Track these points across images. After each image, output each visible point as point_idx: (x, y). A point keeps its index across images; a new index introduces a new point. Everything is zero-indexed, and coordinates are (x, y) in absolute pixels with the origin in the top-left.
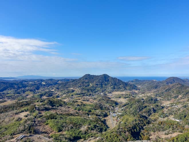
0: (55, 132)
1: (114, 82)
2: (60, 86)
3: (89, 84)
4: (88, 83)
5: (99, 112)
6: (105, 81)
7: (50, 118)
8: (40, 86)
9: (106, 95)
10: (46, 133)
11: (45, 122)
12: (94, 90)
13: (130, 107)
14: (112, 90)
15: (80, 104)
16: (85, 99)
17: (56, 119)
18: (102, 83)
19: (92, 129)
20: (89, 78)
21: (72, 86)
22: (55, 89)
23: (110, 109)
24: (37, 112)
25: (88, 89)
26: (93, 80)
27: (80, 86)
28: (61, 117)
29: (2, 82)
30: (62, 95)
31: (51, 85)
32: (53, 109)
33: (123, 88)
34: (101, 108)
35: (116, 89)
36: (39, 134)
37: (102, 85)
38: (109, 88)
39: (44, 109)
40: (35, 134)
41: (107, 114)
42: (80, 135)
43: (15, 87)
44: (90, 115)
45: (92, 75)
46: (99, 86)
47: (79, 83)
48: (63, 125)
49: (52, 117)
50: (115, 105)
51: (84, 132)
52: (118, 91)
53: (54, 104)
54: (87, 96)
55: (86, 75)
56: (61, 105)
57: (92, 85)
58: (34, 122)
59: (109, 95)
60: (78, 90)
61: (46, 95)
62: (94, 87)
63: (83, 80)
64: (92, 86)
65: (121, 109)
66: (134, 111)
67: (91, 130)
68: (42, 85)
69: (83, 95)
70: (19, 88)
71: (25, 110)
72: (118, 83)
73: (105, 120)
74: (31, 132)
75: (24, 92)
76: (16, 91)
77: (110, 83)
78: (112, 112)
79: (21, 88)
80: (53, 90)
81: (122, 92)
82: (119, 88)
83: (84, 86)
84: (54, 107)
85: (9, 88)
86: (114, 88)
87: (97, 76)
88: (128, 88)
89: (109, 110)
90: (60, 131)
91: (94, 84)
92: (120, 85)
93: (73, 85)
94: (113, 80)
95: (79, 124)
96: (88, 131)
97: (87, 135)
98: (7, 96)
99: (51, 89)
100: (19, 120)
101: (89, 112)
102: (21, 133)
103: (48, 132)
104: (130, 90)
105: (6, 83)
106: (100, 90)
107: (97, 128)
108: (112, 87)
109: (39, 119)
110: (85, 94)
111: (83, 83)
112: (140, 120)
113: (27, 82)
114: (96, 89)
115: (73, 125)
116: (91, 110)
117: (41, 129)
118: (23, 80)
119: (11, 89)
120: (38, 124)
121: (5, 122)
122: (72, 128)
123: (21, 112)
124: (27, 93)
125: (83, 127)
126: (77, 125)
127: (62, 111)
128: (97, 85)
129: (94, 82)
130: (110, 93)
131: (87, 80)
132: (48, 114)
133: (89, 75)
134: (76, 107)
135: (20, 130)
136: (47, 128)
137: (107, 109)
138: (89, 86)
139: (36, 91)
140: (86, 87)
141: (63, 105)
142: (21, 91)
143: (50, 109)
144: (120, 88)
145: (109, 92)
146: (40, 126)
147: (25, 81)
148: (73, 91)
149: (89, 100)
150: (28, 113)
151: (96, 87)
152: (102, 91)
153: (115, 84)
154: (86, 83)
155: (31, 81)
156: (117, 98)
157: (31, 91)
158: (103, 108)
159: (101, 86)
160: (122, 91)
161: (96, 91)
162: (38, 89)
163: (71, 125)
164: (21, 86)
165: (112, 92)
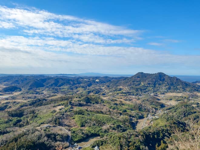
0: (78, 126)
1: (171, 81)
2: (111, 84)
3: (141, 83)
4: (140, 81)
5: (134, 113)
6: (159, 80)
7: (78, 114)
8: (93, 83)
9: (157, 96)
10: (69, 126)
11: (73, 116)
12: (144, 90)
13: (174, 111)
14: (166, 90)
15: (118, 103)
16: (128, 99)
17: (83, 114)
18: (155, 82)
19: (114, 129)
20: (141, 76)
21: (122, 84)
22: (106, 86)
23: (151, 111)
24: (70, 106)
25: (138, 88)
26: (145, 78)
27: (130, 84)
28: (88, 113)
29: (61, 79)
30: (108, 93)
31: (105, 82)
32: (87, 105)
33: (181, 89)
34: (140, 109)
35: (171, 90)
36: (63, 126)
37: (156, 84)
38: (164, 88)
39: (78, 104)
40: (59, 126)
41: (144, 116)
42: (99, 132)
43: (71, 83)
44: (123, 115)
45: (145, 74)
46: (151, 86)
47: (130, 81)
48: (87, 121)
49: (81, 113)
50: (160, 107)
51: (104, 131)
52: (174, 92)
53: (91, 101)
54: (134, 95)
55: (139, 73)
56: (97, 103)
57: (143, 84)
58: (62, 115)
59: (161, 96)
60: (126, 89)
61: (94, 92)
62: (145, 86)
63: (135, 78)
64: (143, 86)
65: (163, 112)
66: (177, 115)
67: (112, 130)
68: (95, 82)
69: (129, 95)
70: (74, 84)
71: (62, 104)
72: (176, 83)
73: (137, 122)
74: (57, 123)
75: (77, 88)
76: (70, 86)
77: (166, 83)
78: (151, 114)
79: (76, 84)
80: (103, 88)
81: (179, 94)
82: (175, 89)
83: (134, 85)
84: (89, 104)
85: (65, 84)
86: (170, 89)
87: (151, 74)
88: (188, 89)
89: (149, 112)
90: (82, 126)
91: (146, 83)
92: (179, 85)
93: (124, 83)
94: (170, 79)
95: (103, 122)
96: (109, 130)
97: (106, 134)
98: (61, 91)
99: (102, 86)
100: (54, 112)
101: (124, 112)
102: (49, 123)
103: (71, 126)
104: (190, 91)
105: (63, 80)
106: (152, 89)
107: (120, 128)
108: (167, 87)
109: (68, 113)
110: (131, 94)
111: (134, 82)
112: (171, 127)
113: (82, 79)
114: (146, 89)
115: (96, 122)
116: (127, 110)
117: (66, 122)
118: (80, 77)
119: (67, 85)
120: (65, 118)
121: (43, 113)
122: (94, 125)
123: (58, 106)
124: (78, 89)
125: (106, 126)
126: (100, 123)
127: (94, 108)
128: (149, 84)
129: (147, 81)
130: (163, 94)
131: (139, 79)
132: (78, 110)
133: (142, 73)
134: (113, 105)
135: (49, 120)
136: (73, 122)
137: (146, 110)
138: (140, 85)
139: (88, 87)
140: (136, 85)
141: (99, 103)
142: (74, 87)
143: (84, 105)
144: (177, 89)
145: (162, 92)
146: (67, 119)
147: (82, 78)
148: (120, 89)
149: (131, 100)
150: (63, 107)
151: (148, 86)
152: (154, 92)
153: (172, 84)
154: (137, 82)
155: (86, 78)
156: (167, 100)
157: (83, 87)
158: (143, 109)
159: (153, 85)
160: (178, 92)
161: (147, 91)
162: (89, 86)
163: (94, 122)
164: (76, 83)
165: (166, 93)
